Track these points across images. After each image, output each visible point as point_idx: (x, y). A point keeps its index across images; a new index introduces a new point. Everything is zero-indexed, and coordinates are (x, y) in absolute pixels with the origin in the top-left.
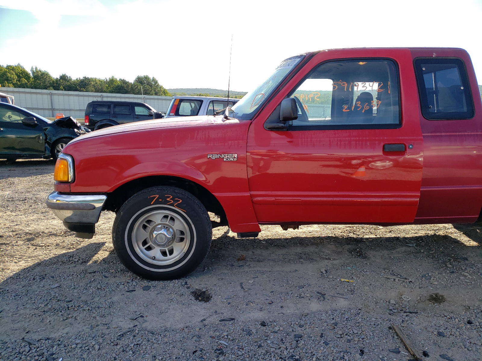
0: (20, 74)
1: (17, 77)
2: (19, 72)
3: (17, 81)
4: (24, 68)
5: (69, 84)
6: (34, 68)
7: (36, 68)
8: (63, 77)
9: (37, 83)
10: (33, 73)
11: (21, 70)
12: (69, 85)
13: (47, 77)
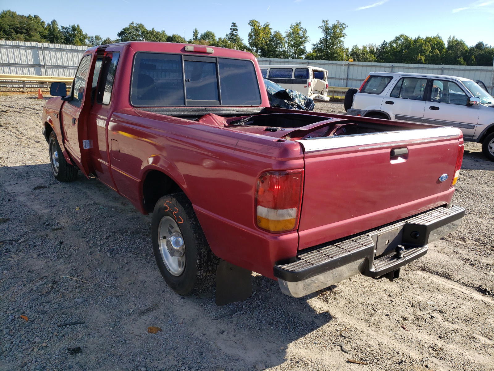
0: (435, 45)
1: (430, 49)
2: (434, 44)
3: (430, 52)
4: (441, 39)
5: (483, 52)
6: (452, 37)
7: (454, 37)
8: (479, 46)
9: (449, 53)
10: (449, 42)
11: (437, 41)
12: (483, 54)
13: (460, 47)
